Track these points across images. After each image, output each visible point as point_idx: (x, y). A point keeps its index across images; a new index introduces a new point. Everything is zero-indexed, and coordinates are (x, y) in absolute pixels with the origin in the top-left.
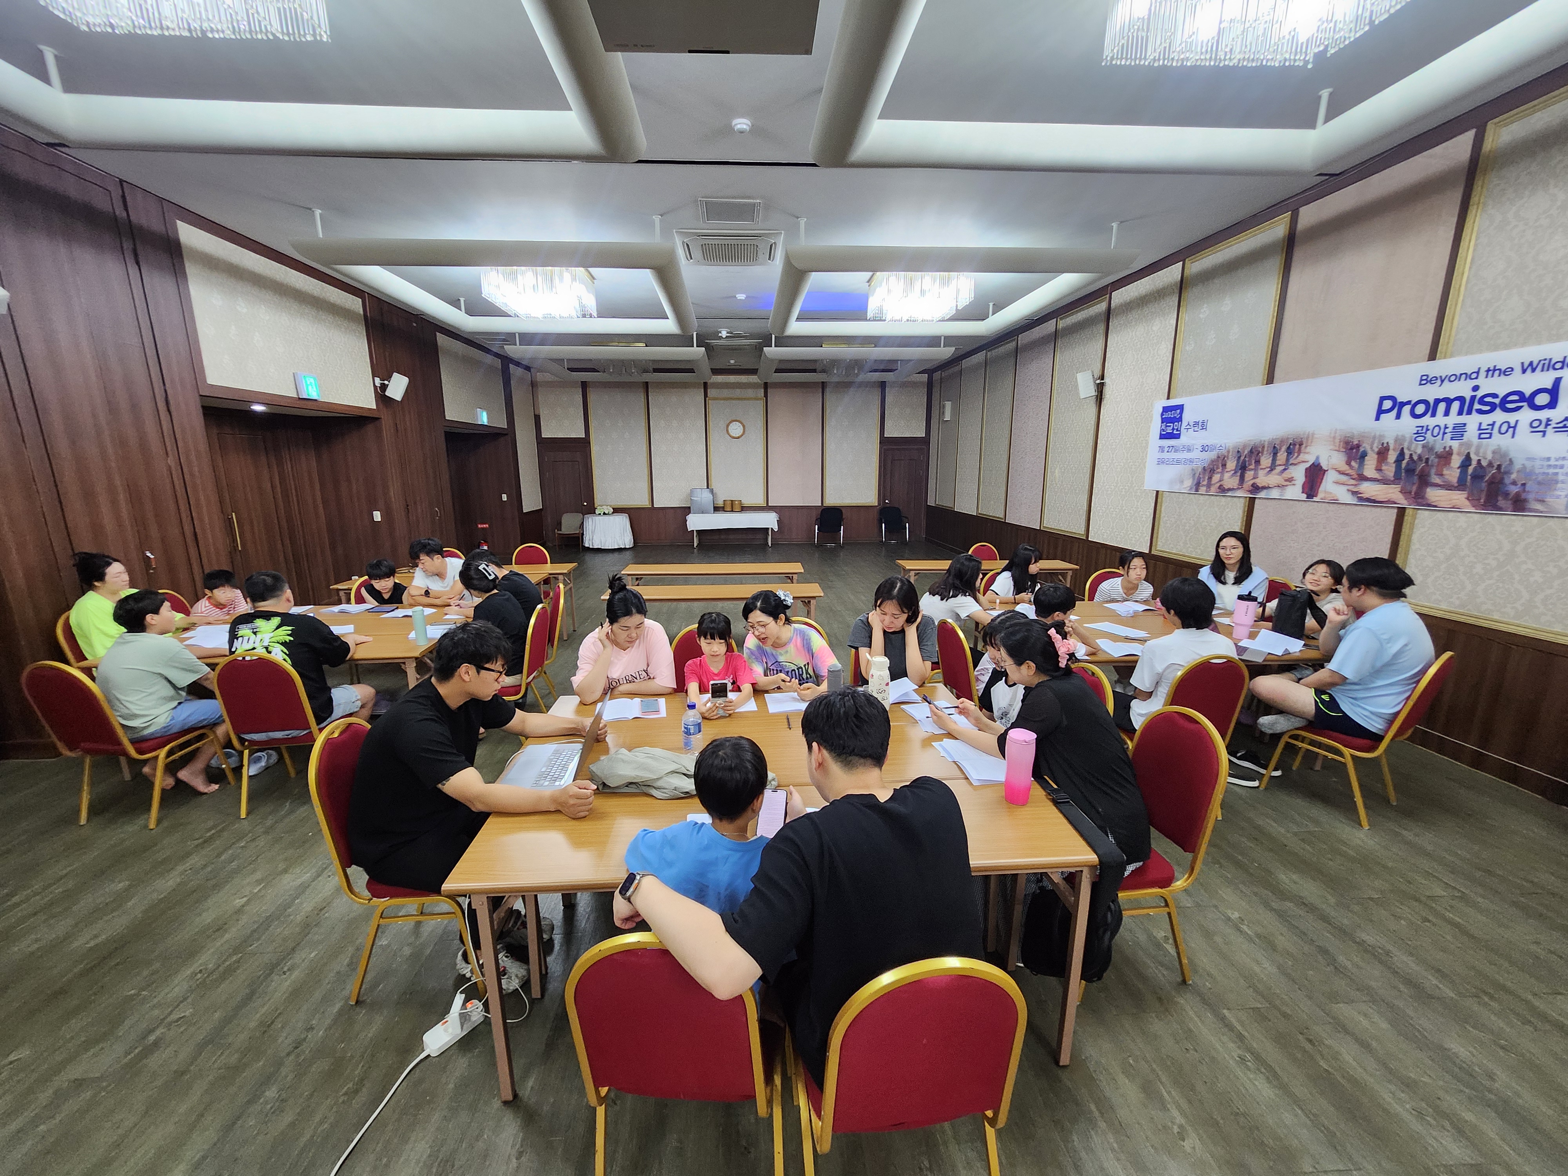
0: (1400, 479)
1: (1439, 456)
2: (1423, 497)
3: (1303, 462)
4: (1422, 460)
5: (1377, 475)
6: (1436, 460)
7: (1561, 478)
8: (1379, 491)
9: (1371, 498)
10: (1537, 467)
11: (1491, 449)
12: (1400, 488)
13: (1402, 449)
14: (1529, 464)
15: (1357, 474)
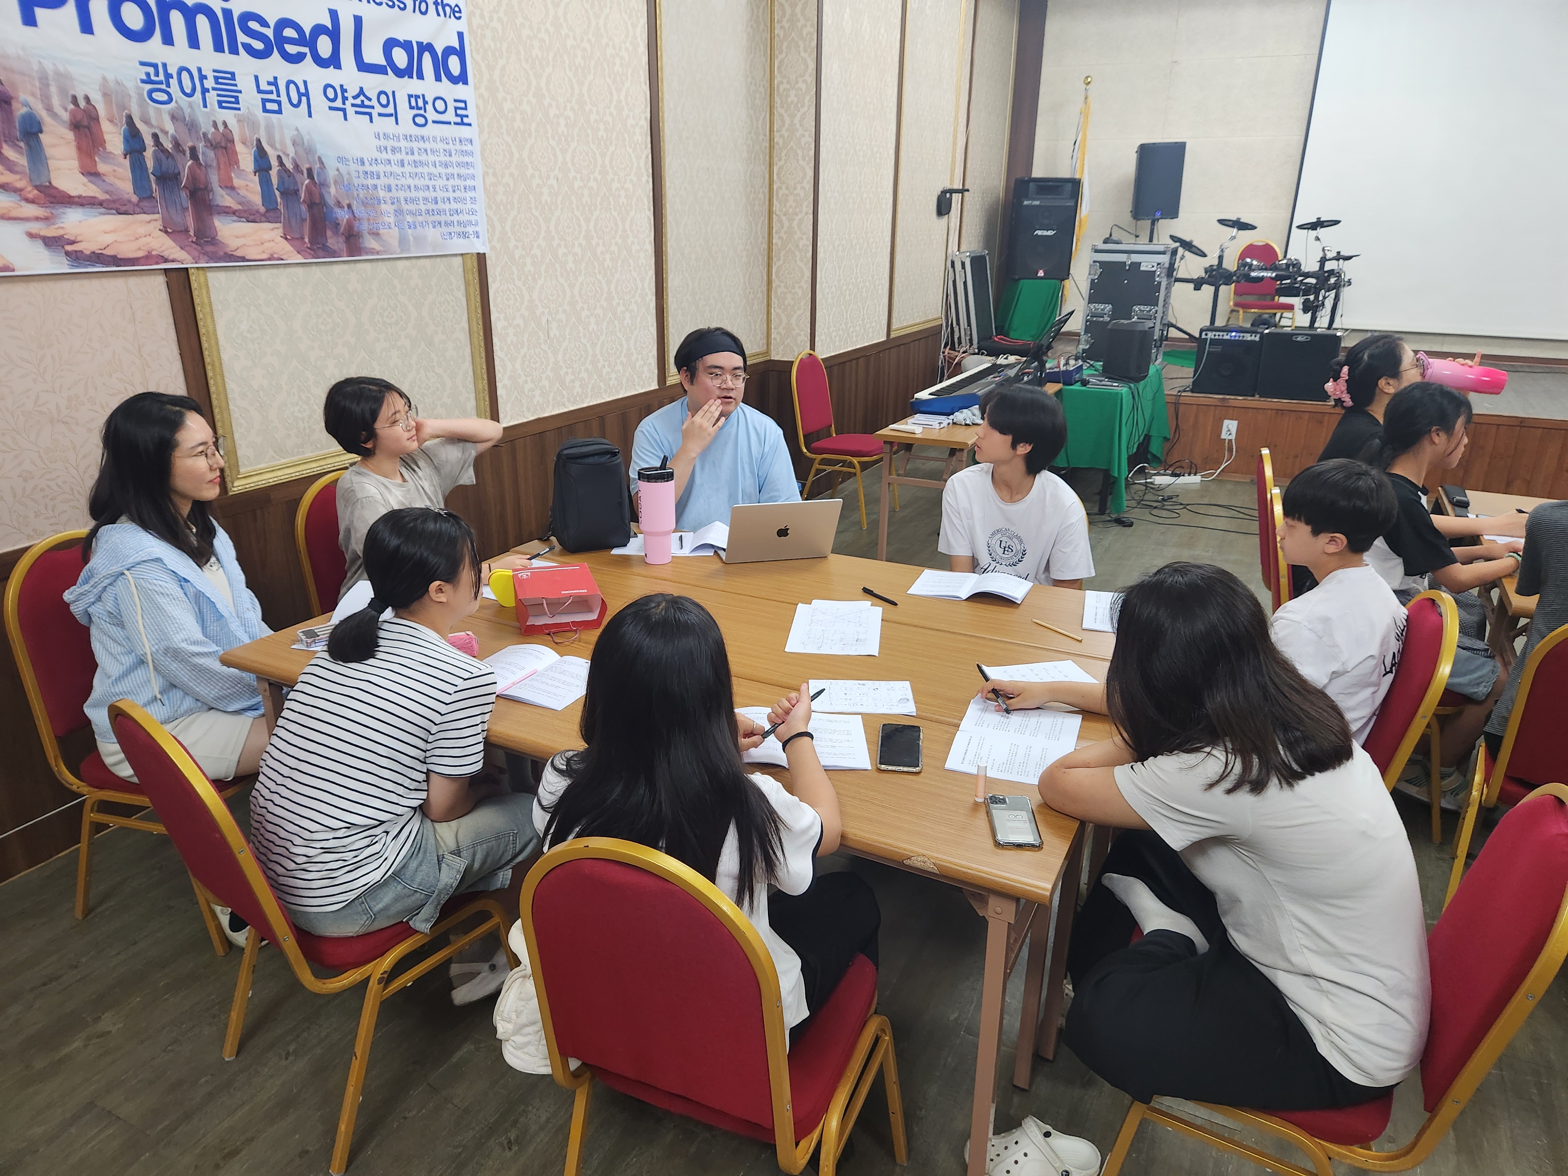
0: (151, 197)
1: (213, 145)
2: (213, 241)
4: (184, 152)
6: (211, 154)
7: (382, 194)
8: (114, 231)
9: (106, 252)
10: (354, 174)
11: (289, 134)
12: (160, 222)
13: (130, 120)
14: (343, 169)
15: (37, 187)
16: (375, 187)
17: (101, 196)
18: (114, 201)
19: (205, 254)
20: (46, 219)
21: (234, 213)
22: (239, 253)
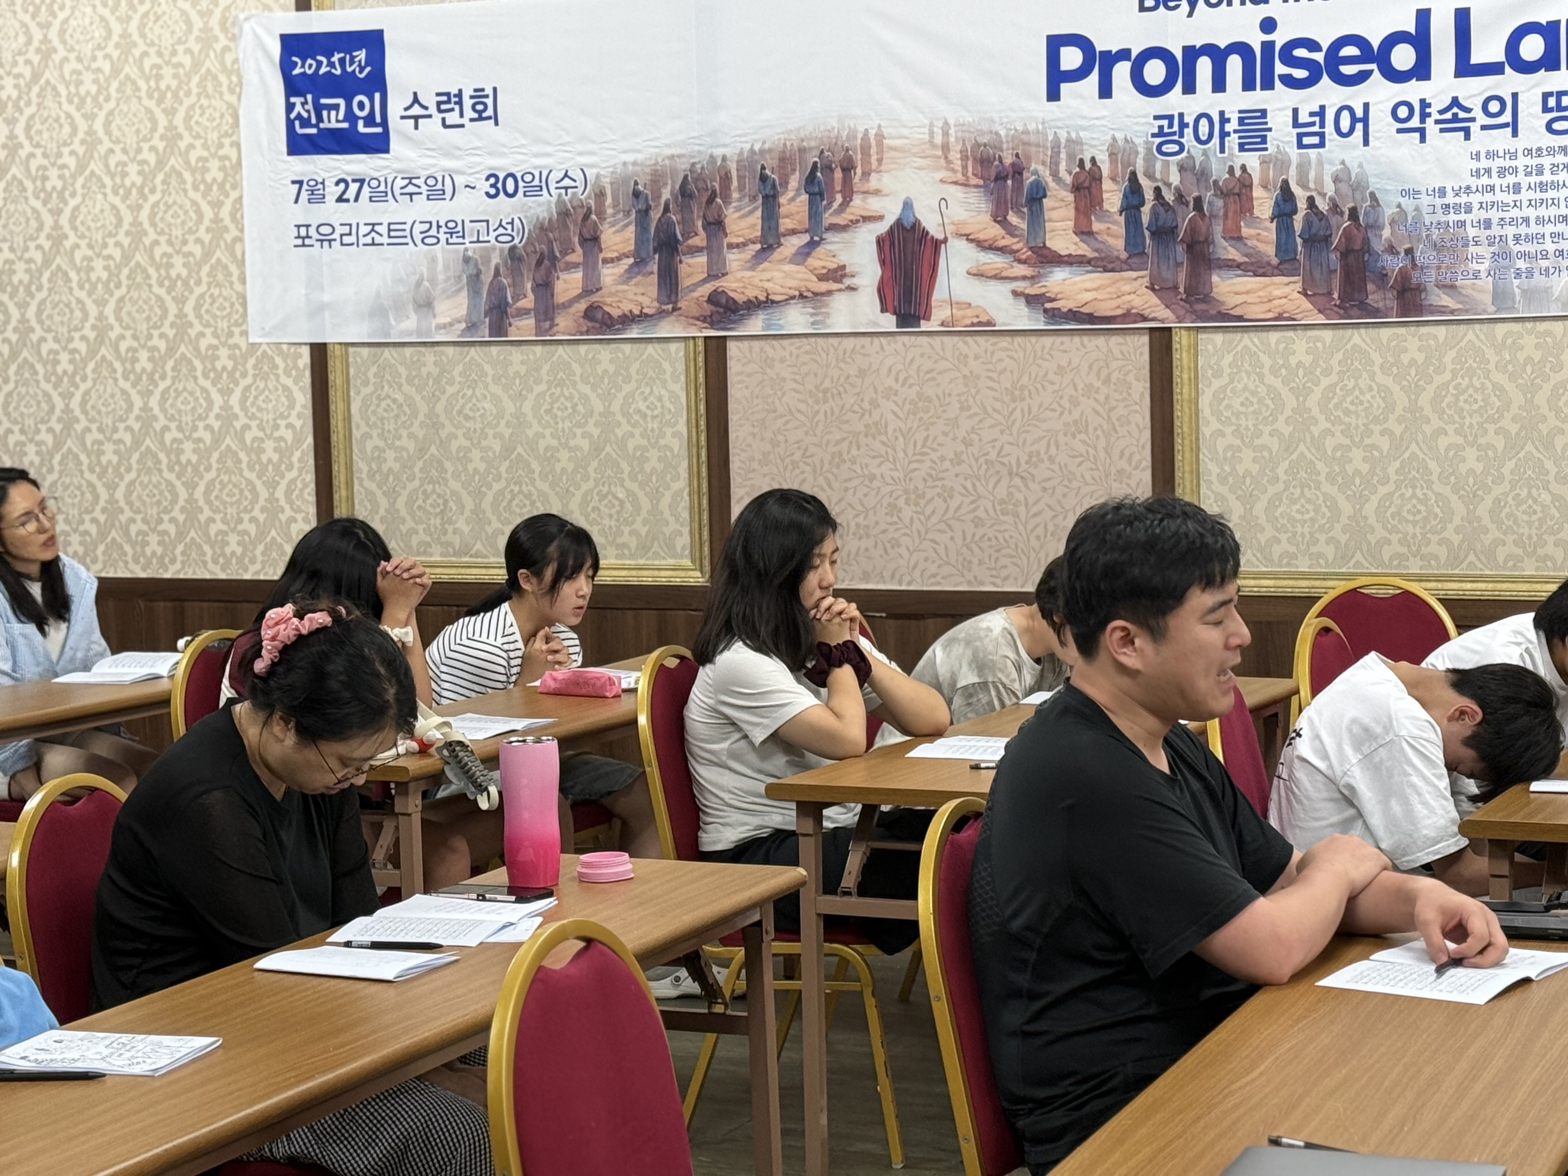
0: (1143, 253)
1: (1223, 193)
2: (1207, 298)
3: (866, 219)
4: (1187, 204)
5: (1081, 244)
6: (1219, 203)
7: (1471, 232)
8: (1096, 289)
9: (1082, 310)
10: (1425, 210)
11: (1329, 171)
12: (1147, 279)
13: (1133, 175)
14: (1408, 204)
15: (1031, 249)
16: (1463, 223)
17: (1090, 254)
18: (1102, 259)
19: (1194, 312)
20: (1033, 277)
21: (1239, 266)
22: (1236, 312)
